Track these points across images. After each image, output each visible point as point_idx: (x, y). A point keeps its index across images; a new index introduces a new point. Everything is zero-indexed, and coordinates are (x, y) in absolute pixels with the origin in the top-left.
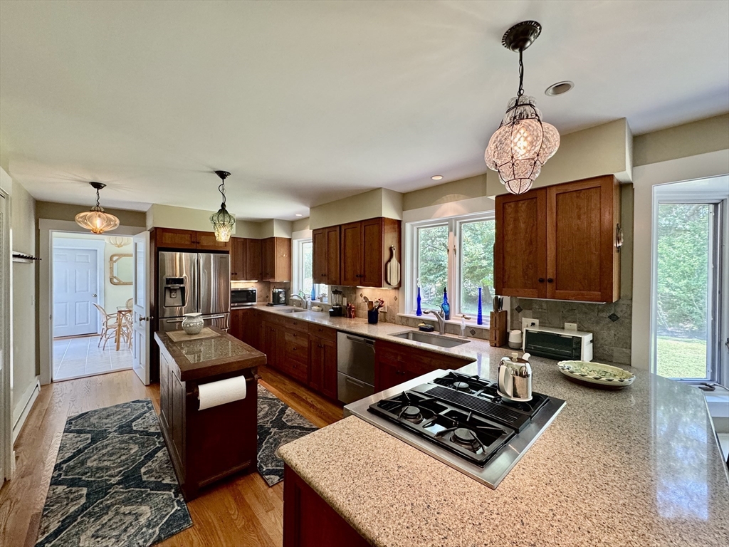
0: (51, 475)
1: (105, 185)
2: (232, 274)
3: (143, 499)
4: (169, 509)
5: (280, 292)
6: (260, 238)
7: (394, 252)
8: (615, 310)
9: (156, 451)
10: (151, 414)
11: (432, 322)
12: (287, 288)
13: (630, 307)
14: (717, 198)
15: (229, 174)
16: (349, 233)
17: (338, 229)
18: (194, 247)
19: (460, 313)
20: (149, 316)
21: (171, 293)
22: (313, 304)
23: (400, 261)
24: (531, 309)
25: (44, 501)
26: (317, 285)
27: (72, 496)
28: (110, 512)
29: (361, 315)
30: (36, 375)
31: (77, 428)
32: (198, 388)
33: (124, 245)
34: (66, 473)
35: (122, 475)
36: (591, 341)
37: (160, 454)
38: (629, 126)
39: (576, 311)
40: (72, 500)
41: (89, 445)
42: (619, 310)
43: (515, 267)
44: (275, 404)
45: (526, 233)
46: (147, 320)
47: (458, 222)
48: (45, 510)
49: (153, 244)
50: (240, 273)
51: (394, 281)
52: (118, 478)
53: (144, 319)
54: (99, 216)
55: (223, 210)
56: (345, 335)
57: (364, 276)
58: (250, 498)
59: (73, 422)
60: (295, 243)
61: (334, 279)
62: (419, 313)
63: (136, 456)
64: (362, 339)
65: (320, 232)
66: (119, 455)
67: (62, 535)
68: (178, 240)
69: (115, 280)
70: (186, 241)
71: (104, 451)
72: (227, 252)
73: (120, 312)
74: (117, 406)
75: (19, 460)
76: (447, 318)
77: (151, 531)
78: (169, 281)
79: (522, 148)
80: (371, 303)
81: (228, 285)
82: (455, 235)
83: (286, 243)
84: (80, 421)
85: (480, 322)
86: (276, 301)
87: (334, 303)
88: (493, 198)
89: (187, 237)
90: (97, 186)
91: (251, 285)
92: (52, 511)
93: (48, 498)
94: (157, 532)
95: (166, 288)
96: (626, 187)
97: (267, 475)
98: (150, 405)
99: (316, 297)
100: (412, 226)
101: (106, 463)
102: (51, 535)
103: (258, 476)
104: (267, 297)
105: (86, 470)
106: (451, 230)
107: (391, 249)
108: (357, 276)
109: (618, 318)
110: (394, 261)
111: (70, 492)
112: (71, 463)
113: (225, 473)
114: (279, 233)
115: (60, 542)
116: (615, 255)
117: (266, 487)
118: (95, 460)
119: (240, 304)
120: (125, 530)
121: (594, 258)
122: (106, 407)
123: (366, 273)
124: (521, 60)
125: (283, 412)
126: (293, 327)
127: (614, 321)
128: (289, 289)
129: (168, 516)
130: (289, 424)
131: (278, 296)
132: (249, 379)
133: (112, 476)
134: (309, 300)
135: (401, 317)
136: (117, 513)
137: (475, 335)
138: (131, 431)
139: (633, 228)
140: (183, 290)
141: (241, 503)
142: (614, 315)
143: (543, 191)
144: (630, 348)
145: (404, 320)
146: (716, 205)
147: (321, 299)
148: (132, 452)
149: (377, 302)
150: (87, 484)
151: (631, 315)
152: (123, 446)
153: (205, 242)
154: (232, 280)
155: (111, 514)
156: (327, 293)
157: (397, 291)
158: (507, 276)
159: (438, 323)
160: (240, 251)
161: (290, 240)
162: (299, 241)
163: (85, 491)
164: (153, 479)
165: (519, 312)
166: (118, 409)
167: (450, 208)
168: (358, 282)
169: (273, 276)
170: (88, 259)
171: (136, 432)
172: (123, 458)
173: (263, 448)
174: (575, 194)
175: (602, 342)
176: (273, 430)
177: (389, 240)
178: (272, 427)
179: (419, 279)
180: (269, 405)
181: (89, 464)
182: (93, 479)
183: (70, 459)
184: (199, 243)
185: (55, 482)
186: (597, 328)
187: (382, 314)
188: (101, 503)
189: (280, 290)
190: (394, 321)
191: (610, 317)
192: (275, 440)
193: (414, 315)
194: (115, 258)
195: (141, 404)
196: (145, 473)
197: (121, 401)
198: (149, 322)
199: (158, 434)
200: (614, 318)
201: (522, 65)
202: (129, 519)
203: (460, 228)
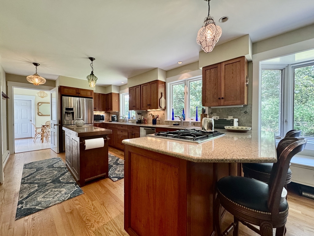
0: (21, 181)
1: (39, 65)
2: (94, 108)
3: (62, 187)
4: (73, 189)
5: (115, 116)
6: (106, 94)
7: (163, 94)
8: (246, 110)
9: (65, 173)
10: (61, 162)
11: (178, 122)
12: (118, 115)
13: (251, 107)
14: (282, 67)
15: (95, 59)
16: (144, 88)
17: (140, 86)
18: (77, 95)
19: (189, 118)
20: (58, 124)
21: (68, 114)
22: (129, 120)
23: (165, 98)
24: (216, 113)
25: (19, 189)
26: (131, 111)
27: (31, 187)
28: (48, 191)
29: (149, 123)
30: (7, 150)
31: (29, 167)
32: (85, 141)
33: (45, 97)
34: (27, 180)
35: (52, 180)
36: (238, 122)
37: (67, 174)
38: (250, 38)
39: (232, 112)
40: (31, 188)
41: (36, 172)
42: (247, 109)
43: (210, 95)
44: (114, 158)
45: (214, 81)
46: (58, 125)
47: (188, 81)
48: (20, 191)
49: (60, 93)
50: (97, 108)
51: (163, 107)
52: (50, 181)
53: (56, 125)
54: (37, 78)
55: (92, 74)
56: (143, 128)
57: (151, 105)
58: (106, 185)
59: (27, 165)
60: (121, 95)
61: (138, 108)
62: (173, 119)
63: (57, 174)
64: (150, 129)
65: (132, 88)
66: (49, 175)
67: (29, 198)
68: (71, 92)
69: (40, 114)
70: (74, 92)
71: (43, 174)
72: (92, 98)
73: (44, 126)
74: (45, 160)
75: (5, 177)
76: (184, 120)
77: (67, 195)
78: (67, 109)
79: (209, 33)
80: (153, 116)
81: (92, 113)
82: (187, 86)
83: (117, 95)
84: (29, 165)
85: (197, 120)
86: (113, 119)
87: (138, 118)
88: (201, 68)
89: (75, 91)
90: (36, 64)
91: (102, 113)
92: (23, 192)
93: (21, 188)
94: (70, 195)
95: (65, 112)
96: (250, 62)
97: (113, 178)
98: (60, 159)
99: (130, 117)
100: (170, 84)
101: (44, 177)
102: (24, 198)
103: (109, 179)
104: (109, 119)
105: (36, 179)
106: (185, 85)
107: (161, 93)
108: (148, 105)
109: (247, 112)
110: (163, 98)
111: (30, 186)
112: (29, 177)
113: (96, 177)
114: (114, 91)
115: (29, 200)
116: (246, 88)
117: (113, 182)
118: (39, 176)
119: (97, 121)
120: (56, 195)
121: (238, 88)
122: (41, 160)
123: (152, 104)
124: (209, 4)
125: (118, 160)
126: (121, 128)
127: (245, 114)
128: (119, 115)
129: (73, 191)
130: (121, 163)
131: (114, 118)
132: (105, 139)
133: (48, 181)
134: (128, 119)
135: (166, 121)
136: (51, 191)
137: (195, 125)
138: (53, 167)
139: (252, 78)
140: (73, 113)
141: (103, 187)
142: (246, 111)
143: (220, 64)
144: (251, 123)
145: (167, 123)
146: (282, 70)
147: (132, 118)
148: (55, 173)
149: (156, 116)
150: (37, 183)
151: (252, 111)
152: (51, 172)
153: (82, 93)
154: (94, 111)
155: (49, 191)
156: (135, 115)
157: (164, 111)
158: (206, 99)
159: (181, 122)
160: (97, 98)
161: (119, 94)
162: (122, 95)
163: (37, 185)
164: (65, 181)
165: (211, 114)
166: (46, 161)
167: (185, 76)
168: (148, 108)
169: (111, 109)
170: (27, 104)
171: (55, 167)
172: (51, 175)
173: (111, 170)
174: (231, 65)
175: (242, 122)
176: (114, 166)
177: (161, 90)
178: (114, 164)
179: (173, 105)
180: (112, 158)
181: (37, 177)
182: (39, 182)
183: (28, 176)
184: (79, 93)
185: (22, 183)
186: (240, 117)
187: (158, 121)
188: (45, 188)
189: (115, 115)
190: (163, 123)
191: (244, 112)
192: (115, 168)
193: (171, 120)
194: (40, 104)
195: (56, 159)
196: (61, 179)
197: (47, 158)
198: (58, 126)
199: (65, 168)
200: (246, 112)
201: (209, 6)
202: (57, 193)
203: (189, 84)
